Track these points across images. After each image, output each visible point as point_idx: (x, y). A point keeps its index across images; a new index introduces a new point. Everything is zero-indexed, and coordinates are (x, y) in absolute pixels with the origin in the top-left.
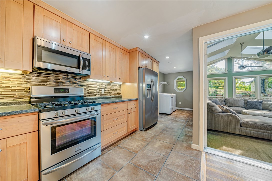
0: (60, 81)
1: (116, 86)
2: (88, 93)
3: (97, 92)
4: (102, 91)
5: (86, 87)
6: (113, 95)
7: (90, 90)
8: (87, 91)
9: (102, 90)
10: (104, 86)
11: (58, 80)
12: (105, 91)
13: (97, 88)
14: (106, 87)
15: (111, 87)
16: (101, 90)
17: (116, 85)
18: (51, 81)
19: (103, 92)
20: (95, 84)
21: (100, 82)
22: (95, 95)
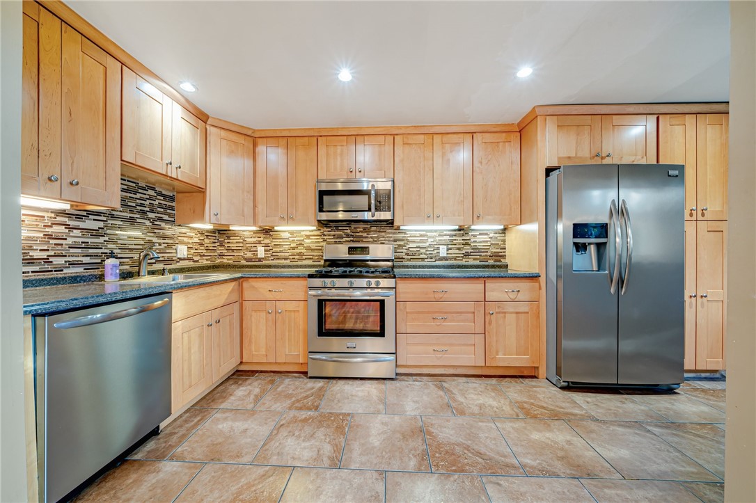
0: (360, 234)
1: (486, 236)
2: (408, 255)
3: (428, 253)
4: (441, 251)
5: (402, 243)
6: (474, 259)
7: (410, 249)
8: (406, 251)
9: (441, 247)
10: (447, 238)
11: (357, 234)
12: (448, 250)
13: (427, 244)
14: (452, 241)
15: (468, 238)
16: (438, 248)
17: (486, 234)
18: (348, 235)
19: (443, 252)
20: (421, 236)
21: (436, 231)
22: (423, 259)
